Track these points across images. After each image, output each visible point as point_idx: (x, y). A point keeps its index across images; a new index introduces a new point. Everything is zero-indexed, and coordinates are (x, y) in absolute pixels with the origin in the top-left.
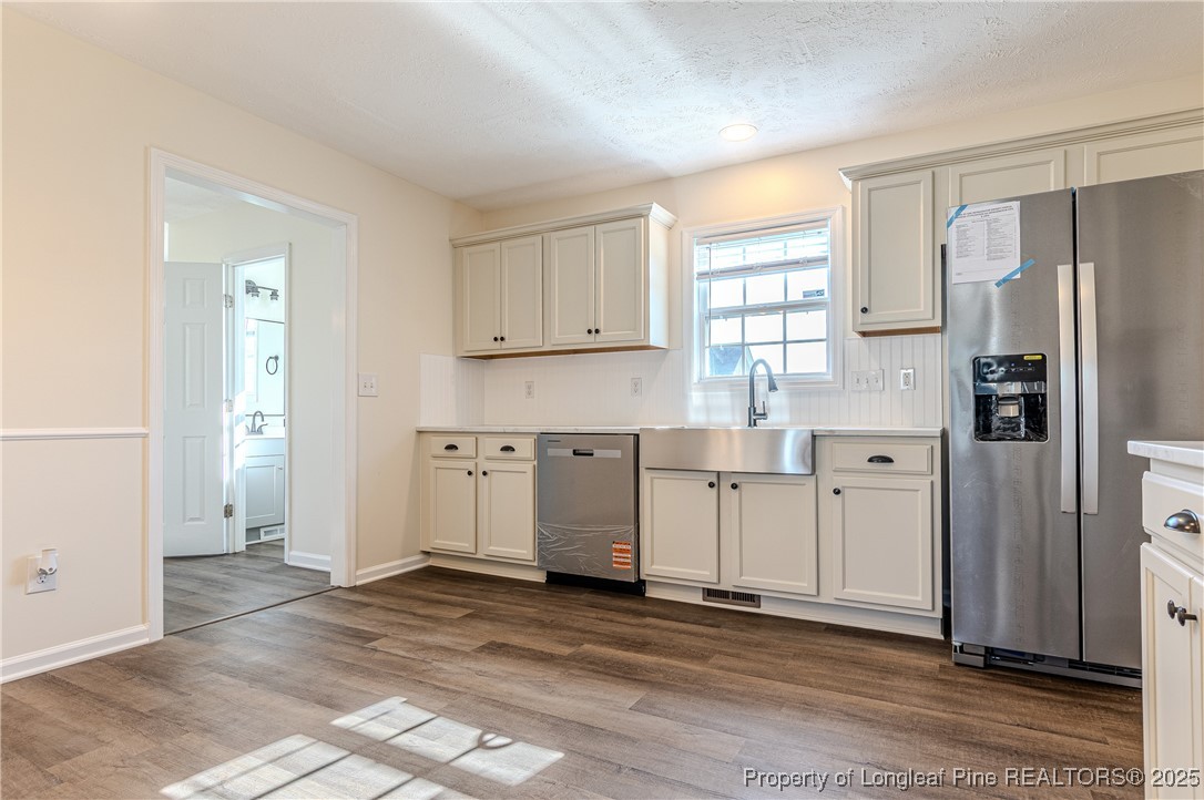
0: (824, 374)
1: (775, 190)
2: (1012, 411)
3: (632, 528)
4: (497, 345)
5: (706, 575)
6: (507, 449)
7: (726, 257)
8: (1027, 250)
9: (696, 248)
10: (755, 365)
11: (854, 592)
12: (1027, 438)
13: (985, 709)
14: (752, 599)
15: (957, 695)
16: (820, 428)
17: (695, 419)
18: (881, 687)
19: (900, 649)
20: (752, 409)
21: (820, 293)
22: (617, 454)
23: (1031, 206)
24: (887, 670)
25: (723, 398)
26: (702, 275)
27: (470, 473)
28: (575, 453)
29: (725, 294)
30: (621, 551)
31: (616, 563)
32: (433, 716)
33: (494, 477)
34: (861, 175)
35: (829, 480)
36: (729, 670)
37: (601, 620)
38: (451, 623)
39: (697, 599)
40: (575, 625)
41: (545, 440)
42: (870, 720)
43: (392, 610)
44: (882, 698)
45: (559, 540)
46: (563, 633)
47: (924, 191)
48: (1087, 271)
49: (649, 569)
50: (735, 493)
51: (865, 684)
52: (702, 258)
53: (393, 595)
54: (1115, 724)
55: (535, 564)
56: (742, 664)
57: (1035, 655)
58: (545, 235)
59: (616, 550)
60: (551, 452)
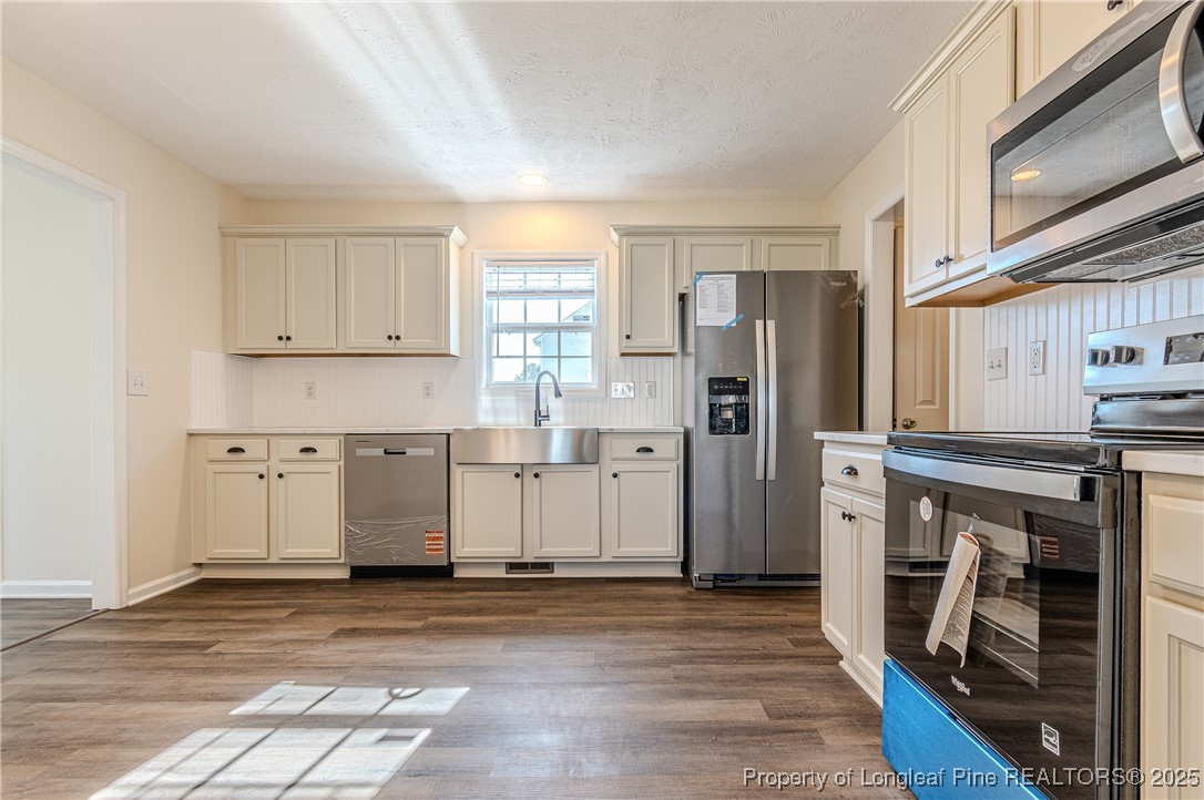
0: (590, 384)
1: (546, 230)
2: (729, 414)
3: (445, 516)
4: (282, 344)
5: (511, 551)
6: (306, 450)
7: (511, 280)
8: (741, 306)
9: (486, 270)
10: (542, 374)
11: (628, 550)
12: (736, 433)
13: (723, 610)
14: (547, 566)
15: (704, 606)
16: (603, 427)
17: (484, 419)
18: (660, 609)
19: (661, 586)
20: (538, 412)
21: (586, 318)
22: (430, 452)
23: (744, 279)
24: (658, 599)
25: (510, 402)
26: (490, 293)
27: (261, 477)
28: (386, 452)
29: (510, 311)
30: (434, 539)
31: (429, 550)
32: (333, 688)
33: (290, 479)
34: (626, 232)
35: (609, 467)
36: (556, 616)
37: (429, 598)
38: (282, 621)
39: (501, 573)
40: (409, 605)
41: (352, 441)
42: (663, 627)
43: (200, 621)
44: (664, 615)
45: (370, 535)
46: (403, 612)
47: (668, 250)
48: (771, 324)
49: (460, 551)
50: (537, 481)
51: (649, 609)
52: (491, 280)
53: (187, 609)
54: (787, 606)
55: (342, 561)
56: (562, 611)
57: (740, 575)
58: (339, 239)
59: (429, 539)
60: (360, 452)
